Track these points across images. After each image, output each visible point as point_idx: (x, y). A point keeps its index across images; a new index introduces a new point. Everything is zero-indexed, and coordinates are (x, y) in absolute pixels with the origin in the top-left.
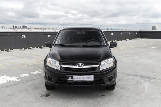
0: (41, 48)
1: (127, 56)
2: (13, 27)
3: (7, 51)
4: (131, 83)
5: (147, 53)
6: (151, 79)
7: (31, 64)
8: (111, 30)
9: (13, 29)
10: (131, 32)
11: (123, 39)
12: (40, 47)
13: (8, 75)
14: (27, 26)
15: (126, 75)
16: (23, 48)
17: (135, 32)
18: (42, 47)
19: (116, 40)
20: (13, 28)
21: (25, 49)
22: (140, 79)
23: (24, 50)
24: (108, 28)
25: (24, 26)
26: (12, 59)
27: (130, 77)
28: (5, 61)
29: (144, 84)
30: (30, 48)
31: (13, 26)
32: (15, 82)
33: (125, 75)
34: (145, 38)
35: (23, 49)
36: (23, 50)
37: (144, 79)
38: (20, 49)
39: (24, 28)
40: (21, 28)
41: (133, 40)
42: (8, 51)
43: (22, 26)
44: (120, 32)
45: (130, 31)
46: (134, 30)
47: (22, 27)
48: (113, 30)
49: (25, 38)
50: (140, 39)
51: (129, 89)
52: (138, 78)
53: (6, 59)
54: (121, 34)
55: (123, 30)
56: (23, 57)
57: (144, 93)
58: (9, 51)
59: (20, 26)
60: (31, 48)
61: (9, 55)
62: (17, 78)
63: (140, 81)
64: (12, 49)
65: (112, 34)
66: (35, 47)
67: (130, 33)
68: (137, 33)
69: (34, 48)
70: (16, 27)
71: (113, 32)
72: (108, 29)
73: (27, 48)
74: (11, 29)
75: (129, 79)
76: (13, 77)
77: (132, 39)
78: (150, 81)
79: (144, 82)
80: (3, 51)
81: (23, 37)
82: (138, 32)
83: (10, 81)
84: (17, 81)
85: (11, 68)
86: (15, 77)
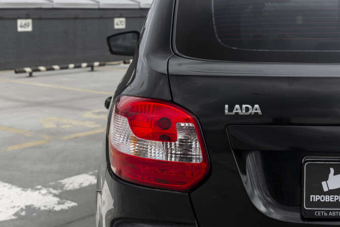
0: (92, 70)
7: (86, 134)
12: (88, 66)
16: (28, 70)
18: (96, 64)
21: (34, 71)
23: (30, 74)
30: (53, 69)
32: (51, 212)
35: (25, 72)
36: (28, 74)
38: (16, 72)
49: (30, 29)
56: (40, 104)
60: (56, 67)
62: (55, 195)
66: (72, 66)
69: (67, 68)
73: (42, 68)
76: (34, 188)
81: (24, 26)
83: (29, 209)
84: (58, 208)
85: (11, 148)
86: (44, 191)
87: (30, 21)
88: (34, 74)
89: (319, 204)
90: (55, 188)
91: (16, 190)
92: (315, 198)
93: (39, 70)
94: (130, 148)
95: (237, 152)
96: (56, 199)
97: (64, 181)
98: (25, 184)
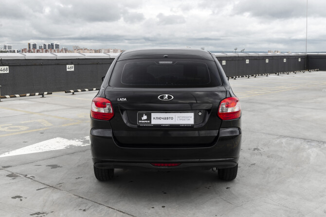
1: (278, 106)
2: (30, 48)
3: (41, 96)
4: (285, 149)
5: (320, 99)
6: (322, 143)
8: (243, 52)
9: (29, 51)
10: (288, 57)
11: (271, 72)
13: (64, 137)
14: (59, 45)
15: (278, 137)
16: (72, 91)
17: (296, 57)
19: (256, 74)
20: (28, 49)
22: (301, 143)
23: (73, 93)
24: (236, 49)
25: (52, 45)
26: (56, 110)
27: (284, 140)
28: (46, 113)
29: (310, 151)
30: (85, 91)
31: (29, 44)
32: (80, 147)
33: (275, 137)
34: (317, 71)
35: (70, 92)
37: (309, 143)
38: (66, 92)
39: (53, 48)
40: (45, 48)
41: (292, 74)
42: (43, 96)
43: (47, 44)
44: (264, 58)
45: (286, 54)
46: (293, 54)
47: (47, 46)
48: (250, 54)
49: (73, 70)
50: (307, 73)
51: (282, 157)
52: (298, 142)
53: (47, 111)
54: (267, 61)
55: (270, 54)
56: (78, 107)
57: (307, 164)
58: (45, 96)
59: (45, 45)
60: (87, 90)
61: (47, 103)
62: (82, 142)
63: (302, 146)
64: (50, 92)
65: (247, 61)
67: (285, 60)
68: (300, 60)
69: (92, 90)
70: (35, 46)
71: (250, 58)
72: (237, 51)
73: (79, 90)
74: (24, 50)
75: (282, 143)
76: (73, 139)
77: (290, 71)
78: (321, 147)
79: (309, 148)
80: (25, 96)
82: (301, 57)
83: (71, 146)
84: (83, 146)
85: (63, 126)
86: (77, 140)
87: (73, 66)
88: (75, 93)
89: (141, 123)
90: (81, 139)
91: (65, 140)
92: (140, 121)
93: (78, 91)
94: (96, 110)
95: (121, 110)
96: (82, 143)
97: (85, 137)
98: (69, 138)
